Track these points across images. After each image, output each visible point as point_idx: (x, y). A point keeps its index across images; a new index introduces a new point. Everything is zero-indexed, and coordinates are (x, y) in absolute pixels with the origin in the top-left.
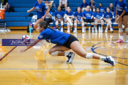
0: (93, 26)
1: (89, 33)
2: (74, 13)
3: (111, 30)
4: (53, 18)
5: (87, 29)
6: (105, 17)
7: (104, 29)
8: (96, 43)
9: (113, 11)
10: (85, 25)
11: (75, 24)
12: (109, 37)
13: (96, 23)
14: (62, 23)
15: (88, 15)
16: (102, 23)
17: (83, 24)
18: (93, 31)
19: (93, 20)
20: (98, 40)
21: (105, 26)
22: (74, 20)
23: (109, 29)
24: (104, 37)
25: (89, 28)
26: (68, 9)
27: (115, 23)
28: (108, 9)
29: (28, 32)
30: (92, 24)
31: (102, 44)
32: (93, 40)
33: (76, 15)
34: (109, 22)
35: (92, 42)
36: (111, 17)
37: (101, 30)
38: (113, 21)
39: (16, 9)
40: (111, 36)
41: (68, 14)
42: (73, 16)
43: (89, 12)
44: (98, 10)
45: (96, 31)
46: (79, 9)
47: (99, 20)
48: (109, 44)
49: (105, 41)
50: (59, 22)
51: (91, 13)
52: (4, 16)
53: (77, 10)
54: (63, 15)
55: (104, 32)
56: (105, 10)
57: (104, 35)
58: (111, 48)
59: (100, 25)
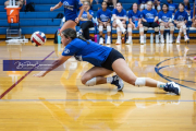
0: (157, 33)
1: (152, 45)
3: (186, 38)
5: (148, 38)
6: (176, 18)
7: (175, 38)
8: (162, 59)
9: (189, 9)
10: (145, 32)
12: (183, 51)
13: (162, 28)
14: (109, 29)
15: (150, 16)
16: (172, 28)
18: (157, 41)
20: (165, 54)
21: (176, 32)
22: (127, 23)
23: (182, 38)
24: (175, 50)
25: (152, 36)
26: (118, 7)
27: (191, 29)
28: (181, 7)
29: (56, 42)
30: (156, 29)
31: (172, 61)
32: (158, 54)
33: (130, 16)
34: (182, 26)
35: (156, 58)
36: (186, 18)
37: (169, 39)
38: (189, 24)
39: (36, 7)
40: (186, 50)
41: (118, 14)
42: (126, 18)
43: (151, 11)
44: (165, 7)
45: (163, 41)
46: (135, 6)
47: (167, 23)
48: (183, 62)
49: (177, 57)
51: (154, 12)
52: (18, 17)
53: (131, 8)
54: (110, 16)
55: (174, 42)
56: (177, 7)
57: (175, 47)
58: (186, 68)
59: (169, 32)
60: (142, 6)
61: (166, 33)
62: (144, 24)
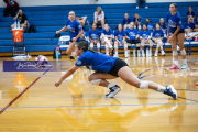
0: (139, 48)
1: (135, 58)
2: (114, 32)
3: (163, 53)
4: (87, 39)
5: (131, 53)
6: (154, 36)
7: (153, 52)
8: (143, 70)
9: (164, 27)
10: (129, 48)
11: (116, 46)
12: (160, 62)
14: (99, 45)
15: (132, 34)
16: (151, 44)
17: (126, 46)
18: (139, 55)
19: (139, 41)
20: (146, 66)
21: (154, 47)
22: (113, 41)
23: (160, 52)
24: (154, 62)
25: (134, 51)
26: (106, 27)
27: (167, 44)
28: (158, 26)
29: (55, 57)
30: (138, 45)
31: (152, 71)
32: (139, 66)
33: (116, 35)
34: (159, 42)
35: (139, 69)
36: (162, 36)
37: (149, 53)
39: (37, 29)
40: (163, 61)
41: (106, 33)
42: (112, 36)
43: (133, 30)
45: (143, 54)
46: (120, 26)
47: (146, 40)
48: (160, 72)
49: (155, 68)
50: (95, 44)
51: (136, 31)
52: (23, 37)
53: (117, 28)
54: (99, 35)
55: (153, 56)
56: (154, 27)
57: (153, 60)
58: (163, 76)
59: (148, 47)
60: (126, 26)
61: (146, 48)
62: (128, 41)
